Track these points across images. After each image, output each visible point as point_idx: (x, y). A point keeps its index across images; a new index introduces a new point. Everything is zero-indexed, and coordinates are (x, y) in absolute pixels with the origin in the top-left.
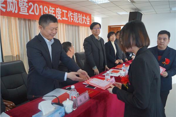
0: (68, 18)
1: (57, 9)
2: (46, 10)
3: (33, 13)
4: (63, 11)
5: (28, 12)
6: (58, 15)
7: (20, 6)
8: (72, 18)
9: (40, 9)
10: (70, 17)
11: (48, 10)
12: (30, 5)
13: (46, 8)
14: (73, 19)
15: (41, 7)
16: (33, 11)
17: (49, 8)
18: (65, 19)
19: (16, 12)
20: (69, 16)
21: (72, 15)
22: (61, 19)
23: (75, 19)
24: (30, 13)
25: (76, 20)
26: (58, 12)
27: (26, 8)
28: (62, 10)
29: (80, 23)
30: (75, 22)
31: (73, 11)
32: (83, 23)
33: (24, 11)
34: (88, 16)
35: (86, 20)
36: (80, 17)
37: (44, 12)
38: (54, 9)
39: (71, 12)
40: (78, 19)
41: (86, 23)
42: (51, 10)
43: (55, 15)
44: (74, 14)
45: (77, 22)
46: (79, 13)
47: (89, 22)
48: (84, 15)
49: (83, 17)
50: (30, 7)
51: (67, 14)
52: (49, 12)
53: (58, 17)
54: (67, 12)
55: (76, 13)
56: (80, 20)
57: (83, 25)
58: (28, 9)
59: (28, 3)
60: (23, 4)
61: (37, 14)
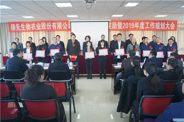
0: (150, 27)
1: (141, 23)
2: (133, 25)
3: (125, 28)
4: (146, 23)
5: (122, 28)
6: (142, 27)
7: (118, 25)
8: (154, 26)
9: (129, 25)
10: (152, 26)
11: (134, 24)
12: (123, 24)
14: (155, 27)
15: (130, 24)
16: (125, 27)
17: (135, 23)
18: (147, 28)
19: (116, 28)
20: (151, 25)
21: (154, 25)
22: (144, 28)
23: (156, 27)
25: (158, 27)
26: (142, 24)
28: (145, 23)
29: (162, 29)
30: (157, 29)
31: (155, 22)
32: (166, 28)
33: (120, 28)
34: (173, 23)
35: (169, 26)
36: (163, 25)
37: (131, 26)
38: (139, 23)
39: (153, 22)
40: (160, 27)
41: (169, 28)
42: (136, 24)
43: (139, 27)
44: (156, 24)
45: (159, 29)
46: (162, 22)
47: (174, 27)
48: (168, 23)
49: (166, 25)
50: (123, 25)
51: (149, 25)
52: (135, 26)
53: (141, 27)
54: (149, 23)
55: (158, 23)
56: (163, 27)
57: (165, 30)
58: (122, 26)
59: (122, 23)
60: (120, 24)
61: (127, 28)
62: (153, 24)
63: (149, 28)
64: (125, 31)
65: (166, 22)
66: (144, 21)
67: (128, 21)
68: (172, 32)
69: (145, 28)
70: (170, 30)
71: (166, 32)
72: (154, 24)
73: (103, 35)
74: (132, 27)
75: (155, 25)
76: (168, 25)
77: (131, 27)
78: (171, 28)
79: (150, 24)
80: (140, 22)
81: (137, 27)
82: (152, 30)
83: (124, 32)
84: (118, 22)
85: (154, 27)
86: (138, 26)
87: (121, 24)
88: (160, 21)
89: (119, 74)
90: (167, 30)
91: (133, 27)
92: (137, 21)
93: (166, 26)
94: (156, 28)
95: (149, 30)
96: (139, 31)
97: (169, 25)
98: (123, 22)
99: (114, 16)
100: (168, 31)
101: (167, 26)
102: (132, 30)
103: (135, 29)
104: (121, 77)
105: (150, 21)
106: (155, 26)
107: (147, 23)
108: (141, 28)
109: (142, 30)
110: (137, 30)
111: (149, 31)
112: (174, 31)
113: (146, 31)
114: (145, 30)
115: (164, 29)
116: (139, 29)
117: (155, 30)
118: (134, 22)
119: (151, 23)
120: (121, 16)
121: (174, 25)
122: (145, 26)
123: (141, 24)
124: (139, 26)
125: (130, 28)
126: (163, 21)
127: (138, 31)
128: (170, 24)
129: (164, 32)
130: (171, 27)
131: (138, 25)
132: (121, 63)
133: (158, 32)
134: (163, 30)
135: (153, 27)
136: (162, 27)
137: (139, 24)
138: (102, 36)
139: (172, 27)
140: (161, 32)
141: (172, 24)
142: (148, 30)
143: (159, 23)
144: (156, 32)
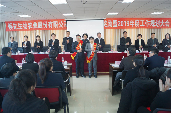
0: (145, 25)
1: (136, 21)
2: (128, 23)
3: (120, 26)
4: (141, 21)
5: (117, 26)
6: (137, 24)
7: (113, 23)
8: (149, 24)
9: (124, 23)
10: (147, 24)
12: (118, 22)
13: (128, 22)
14: (150, 25)
15: (125, 22)
16: (120, 25)
17: (130, 21)
18: (142, 25)
19: (111, 26)
20: (146, 23)
21: (149, 22)
22: (139, 26)
23: (151, 24)
24: (118, 26)
25: (153, 25)
26: (137, 22)
27: (116, 24)
29: (157, 26)
30: (152, 26)
31: (150, 19)
32: (161, 26)
33: (115, 26)
34: (167, 21)
35: (164, 24)
36: (157, 22)
37: (126, 24)
38: (134, 21)
39: (148, 20)
40: (155, 24)
41: (164, 26)
42: (131, 22)
43: (134, 25)
44: (151, 21)
45: (154, 26)
46: (157, 20)
47: (169, 24)
48: (163, 20)
49: (161, 22)
50: (118, 23)
51: (144, 22)
52: (130, 24)
53: (136, 25)
54: (144, 21)
55: (153, 20)
56: (157, 25)
57: (160, 28)
58: (118, 24)
59: (118, 21)
60: (115, 22)
61: (122, 26)
62: (148, 21)
63: (144, 25)
64: (120, 29)
65: (161, 19)
66: (139, 19)
67: (123, 19)
68: (166, 29)
69: (140, 26)
70: (165, 27)
71: (161, 29)
72: (149, 21)
73: (99, 33)
74: (127, 25)
75: (150, 22)
76: (162, 22)
77: (126, 25)
78: (166, 26)
79: (145, 21)
80: (135, 19)
81: (132, 25)
82: (147, 28)
83: (119, 30)
84: (113, 21)
85: (149, 25)
86: (133, 24)
87: (116, 22)
88: (155, 19)
90: (162, 27)
91: (128, 25)
92: (132, 19)
93: (161, 24)
94: (151, 26)
95: (144, 27)
96: (134, 29)
97: (164, 22)
98: (118, 20)
99: (109, 14)
100: (163, 29)
101: (162, 24)
102: (127, 27)
103: (130, 27)
104: (121, 77)
105: (145, 19)
106: (150, 24)
107: (142, 21)
108: (136, 26)
109: (137, 28)
110: (132, 28)
111: (144, 29)
112: (169, 29)
113: (141, 29)
114: (140, 27)
115: (159, 26)
116: (134, 27)
117: (150, 27)
118: (129, 20)
119: (146, 20)
120: (117, 13)
121: (169, 22)
122: (140, 23)
123: (136, 22)
124: (134, 23)
125: (125, 26)
126: (158, 19)
127: (133, 29)
128: (165, 22)
129: (159, 30)
130: (166, 25)
131: (133, 23)
133: (153, 29)
134: (157, 28)
135: (148, 25)
136: (157, 24)
137: (134, 22)
138: (99, 34)
139: (167, 24)
140: (156, 30)
141: (167, 22)
142: (143, 27)
143: (154, 21)
144: (151, 29)
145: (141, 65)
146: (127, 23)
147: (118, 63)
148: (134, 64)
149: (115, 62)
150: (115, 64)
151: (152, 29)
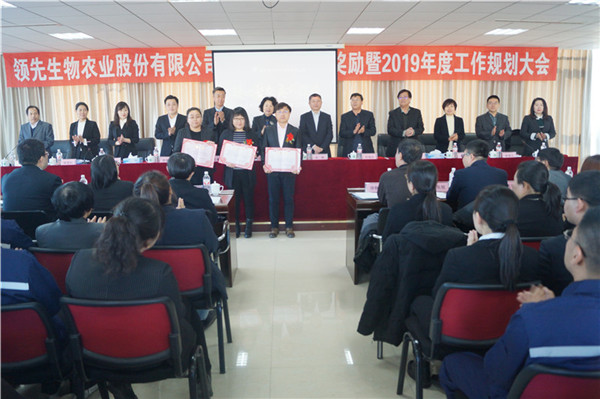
0: (471, 68)
1: (441, 54)
2: (415, 60)
3: (389, 71)
4: (457, 55)
5: (380, 70)
6: (444, 66)
7: (367, 63)
8: (482, 66)
9: (403, 62)
10: (477, 64)
11: (420, 59)
12: (384, 58)
13: (415, 58)
14: (487, 69)
15: (406, 57)
16: (390, 67)
17: (421, 56)
18: (462, 70)
19: (361, 72)
20: (473, 63)
21: (482, 60)
22: (450, 72)
23: (491, 67)
24: (384, 70)
25: (497, 69)
26: (444, 59)
27: (378, 65)
28: (454, 55)
29: (510, 73)
30: (493, 73)
31: (487, 50)
32: (521, 73)
33: (374, 70)
34: (543, 55)
35: (532, 65)
36: (512, 60)
37: (410, 65)
38: (434, 55)
39: (480, 53)
40: (503, 66)
41: (531, 72)
42: (427, 58)
43: (435, 67)
44: (490, 57)
45: (500, 73)
46: (509, 51)
47: (547, 67)
48: (527, 54)
49: (522, 60)
50: (384, 62)
51: (468, 60)
52: (421, 64)
53: (442, 69)
54: (467, 55)
55: (496, 54)
56: (511, 68)
57: (519, 78)
58: (381, 66)
59: (381, 55)
60: (373, 59)
61: (396, 71)
62: (480, 57)
63: (467, 70)
64: (390, 82)
65: (521, 51)
66: (453, 49)
67: (401, 50)
68: (540, 83)
69: (454, 72)
70: (536, 77)
71: (523, 83)
72: (485, 57)
73: (315, 95)
74: (412, 69)
75: (486, 60)
76: (527, 60)
77: (409, 69)
78: (539, 73)
79: (471, 56)
80: (437, 50)
81: (430, 67)
82: (477, 77)
83: (388, 83)
84: (368, 53)
85: (484, 69)
86: (432, 64)
87: (377, 58)
88: (503, 50)
89: (371, 220)
90: (527, 77)
91: (415, 67)
92: (430, 49)
93: (521, 65)
94: (488, 72)
95: (469, 76)
96: (435, 82)
97: (532, 60)
98: (383, 50)
99: (353, 31)
100: (529, 82)
101: (526, 66)
102: (411, 76)
103: (422, 75)
104: (376, 227)
105: (471, 49)
106: (487, 66)
107: (462, 55)
108: (443, 73)
109: (446, 77)
110: (427, 78)
111: (467, 82)
112: (549, 82)
113: (459, 82)
114: (456, 76)
115: (515, 73)
116: (435, 75)
117: (486, 77)
118: (420, 50)
119: (475, 53)
120: (378, 31)
121: (548, 61)
122: (455, 63)
123: (440, 59)
124: (436, 63)
125: (407, 70)
126: (512, 50)
127: (431, 82)
128: (536, 59)
129: (515, 84)
130: (538, 69)
131: (433, 61)
132: (377, 184)
133: (495, 84)
134: (511, 78)
135: (481, 69)
136: (508, 66)
137: (437, 58)
138: (313, 98)
139: (540, 67)
140: (506, 84)
141: (542, 59)
142: (463, 76)
143: (500, 54)
144: (489, 83)
145: (427, 188)
146: (413, 63)
147: (372, 188)
148: (410, 187)
149: (363, 186)
150: (363, 191)
151: (493, 82)
